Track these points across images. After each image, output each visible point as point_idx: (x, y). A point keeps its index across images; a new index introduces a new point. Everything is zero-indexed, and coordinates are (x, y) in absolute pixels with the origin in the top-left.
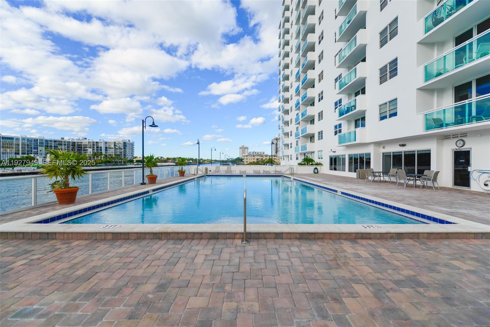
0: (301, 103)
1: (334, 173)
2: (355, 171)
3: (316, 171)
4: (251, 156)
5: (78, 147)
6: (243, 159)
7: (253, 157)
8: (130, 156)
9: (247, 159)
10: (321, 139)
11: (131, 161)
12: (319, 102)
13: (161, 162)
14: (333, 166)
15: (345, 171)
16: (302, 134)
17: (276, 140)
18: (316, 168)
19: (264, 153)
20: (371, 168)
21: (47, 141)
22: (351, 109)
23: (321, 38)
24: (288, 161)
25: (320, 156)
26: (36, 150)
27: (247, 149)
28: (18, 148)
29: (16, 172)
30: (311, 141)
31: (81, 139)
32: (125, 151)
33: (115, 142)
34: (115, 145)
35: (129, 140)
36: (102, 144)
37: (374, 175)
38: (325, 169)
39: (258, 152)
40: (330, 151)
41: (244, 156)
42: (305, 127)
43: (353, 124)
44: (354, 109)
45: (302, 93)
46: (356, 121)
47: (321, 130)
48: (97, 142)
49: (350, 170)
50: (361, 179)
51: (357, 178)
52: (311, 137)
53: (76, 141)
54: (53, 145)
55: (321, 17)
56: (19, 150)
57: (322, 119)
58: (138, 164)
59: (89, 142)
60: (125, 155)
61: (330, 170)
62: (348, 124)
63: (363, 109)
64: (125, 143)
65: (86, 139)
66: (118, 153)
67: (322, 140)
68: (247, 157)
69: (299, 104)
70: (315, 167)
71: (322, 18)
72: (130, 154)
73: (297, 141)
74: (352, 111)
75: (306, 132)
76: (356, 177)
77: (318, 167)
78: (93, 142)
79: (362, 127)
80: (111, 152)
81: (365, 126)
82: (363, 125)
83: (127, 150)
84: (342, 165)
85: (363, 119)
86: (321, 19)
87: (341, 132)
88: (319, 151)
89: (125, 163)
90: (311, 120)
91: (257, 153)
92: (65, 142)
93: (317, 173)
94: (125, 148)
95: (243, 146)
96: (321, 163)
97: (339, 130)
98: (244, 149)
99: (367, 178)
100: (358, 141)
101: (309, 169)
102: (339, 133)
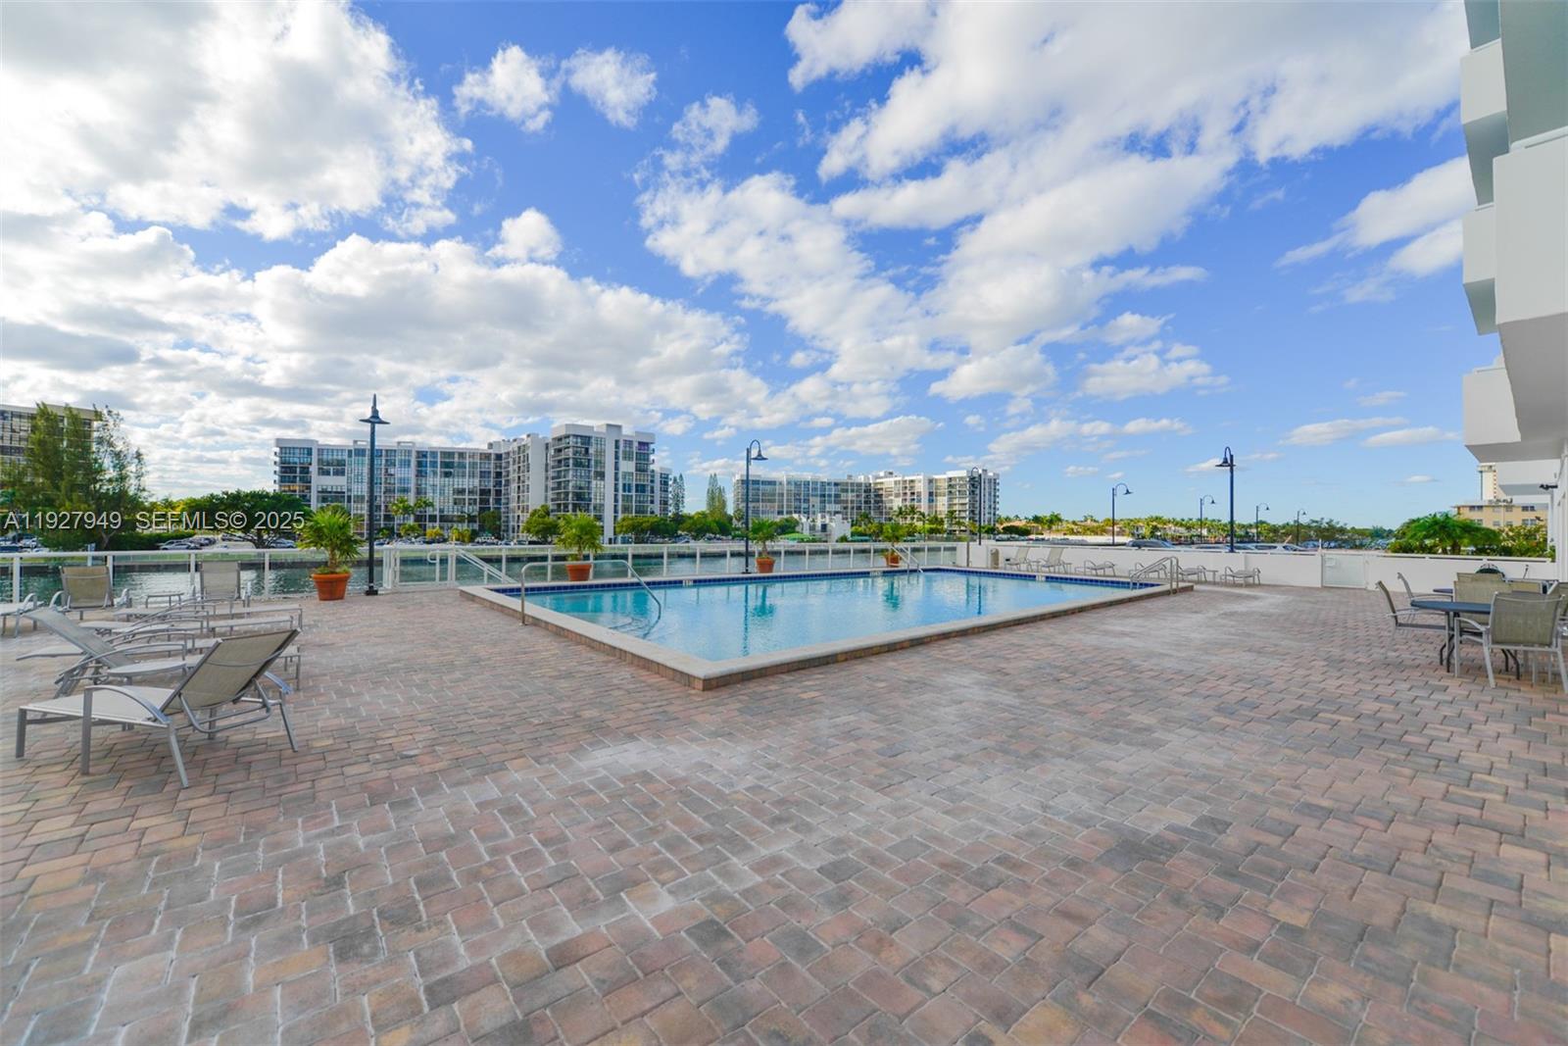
5: (875, 496)
8: (987, 517)
11: (989, 530)
21: (824, 484)
26: (806, 506)
36: (922, 483)
48: (912, 482)
53: (871, 481)
56: (783, 507)
59: (896, 482)
64: (972, 479)
66: (957, 508)
80: (942, 505)
92: (852, 484)
94: (973, 493)
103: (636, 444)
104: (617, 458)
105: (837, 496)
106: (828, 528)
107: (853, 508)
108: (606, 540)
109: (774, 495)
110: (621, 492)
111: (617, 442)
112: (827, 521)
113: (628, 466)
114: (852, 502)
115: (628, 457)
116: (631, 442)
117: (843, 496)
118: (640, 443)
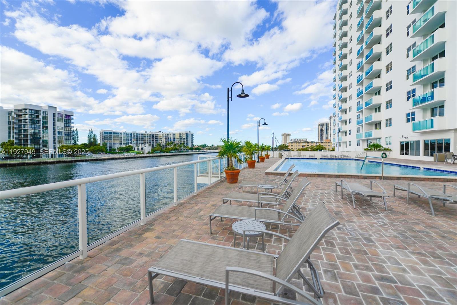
0: (364, 92)
1: (405, 157)
2: (432, 155)
3: (384, 156)
4: (297, 143)
5: (156, 139)
6: (288, 146)
7: (298, 144)
8: (191, 145)
9: (292, 146)
10: (389, 125)
11: (192, 149)
12: (387, 91)
13: (212, 150)
14: (404, 151)
15: (419, 155)
16: (365, 122)
17: (321, 126)
18: (385, 153)
19: (307, 139)
20: (451, 151)
21: (137, 134)
22: (428, 99)
23: (389, 31)
24: (346, 147)
25: (388, 142)
26: (131, 141)
27: (289, 136)
28: (121, 140)
29: (126, 156)
30: (376, 128)
31: (157, 132)
32: (187, 141)
33: (180, 134)
34: (180, 136)
35: (190, 132)
36: (171, 135)
37: (455, 158)
38: (395, 153)
39: (300, 138)
40: (402, 137)
41: (289, 143)
42: (370, 115)
43: (429, 113)
44: (431, 99)
45: (366, 83)
46: (433, 110)
47: (390, 118)
48: (168, 134)
49: (426, 154)
50: (439, 162)
51: (435, 161)
52: (377, 125)
53: (154, 134)
54: (141, 137)
55: (389, 12)
56: (122, 142)
57: (390, 107)
58: (196, 151)
59: (163, 134)
60: (187, 144)
61: (400, 154)
62: (423, 112)
63: (442, 99)
64: (187, 134)
65: (160, 132)
66: (183, 142)
67: (390, 127)
68: (292, 144)
69: (362, 93)
70: (383, 152)
71: (391, 13)
72: (191, 143)
73: (357, 128)
74: (428, 101)
75: (372, 120)
76: (433, 160)
77: (387, 153)
78: (166, 134)
79: (440, 115)
80: (178, 141)
81: (443, 115)
82: (442, 114)
83: (189, 140)
84: (416, 150)
85: (442, 107)
86: (389, 13)
87: (415, 120)
88: (386, 137)
89: (187, 150)
90: (376, 107)
91: (299, 140)
92: (147, 135)
93: (386, 157)
94: (187, 138)
95: (285, 133)
96: (389, 148)
97: (412, 118)
98: (286, 136)
99: (446, 161)
100: (435, 128)
101: (376, 154)
102: (412, 121)
103: (64, 116)
104: (54, 120)
105: (142, 138)
106: (143, 149)
107: (148, 142)
108: (50, 156)
109: (118, 138)
110: (57, 135)
111: (54, 114)
112: (143, 147)
113: (60, 125)
114: (148, 140)
115: (60, 120)
116: (61, 115)
117: (144, 138)
118: (66, 115)
